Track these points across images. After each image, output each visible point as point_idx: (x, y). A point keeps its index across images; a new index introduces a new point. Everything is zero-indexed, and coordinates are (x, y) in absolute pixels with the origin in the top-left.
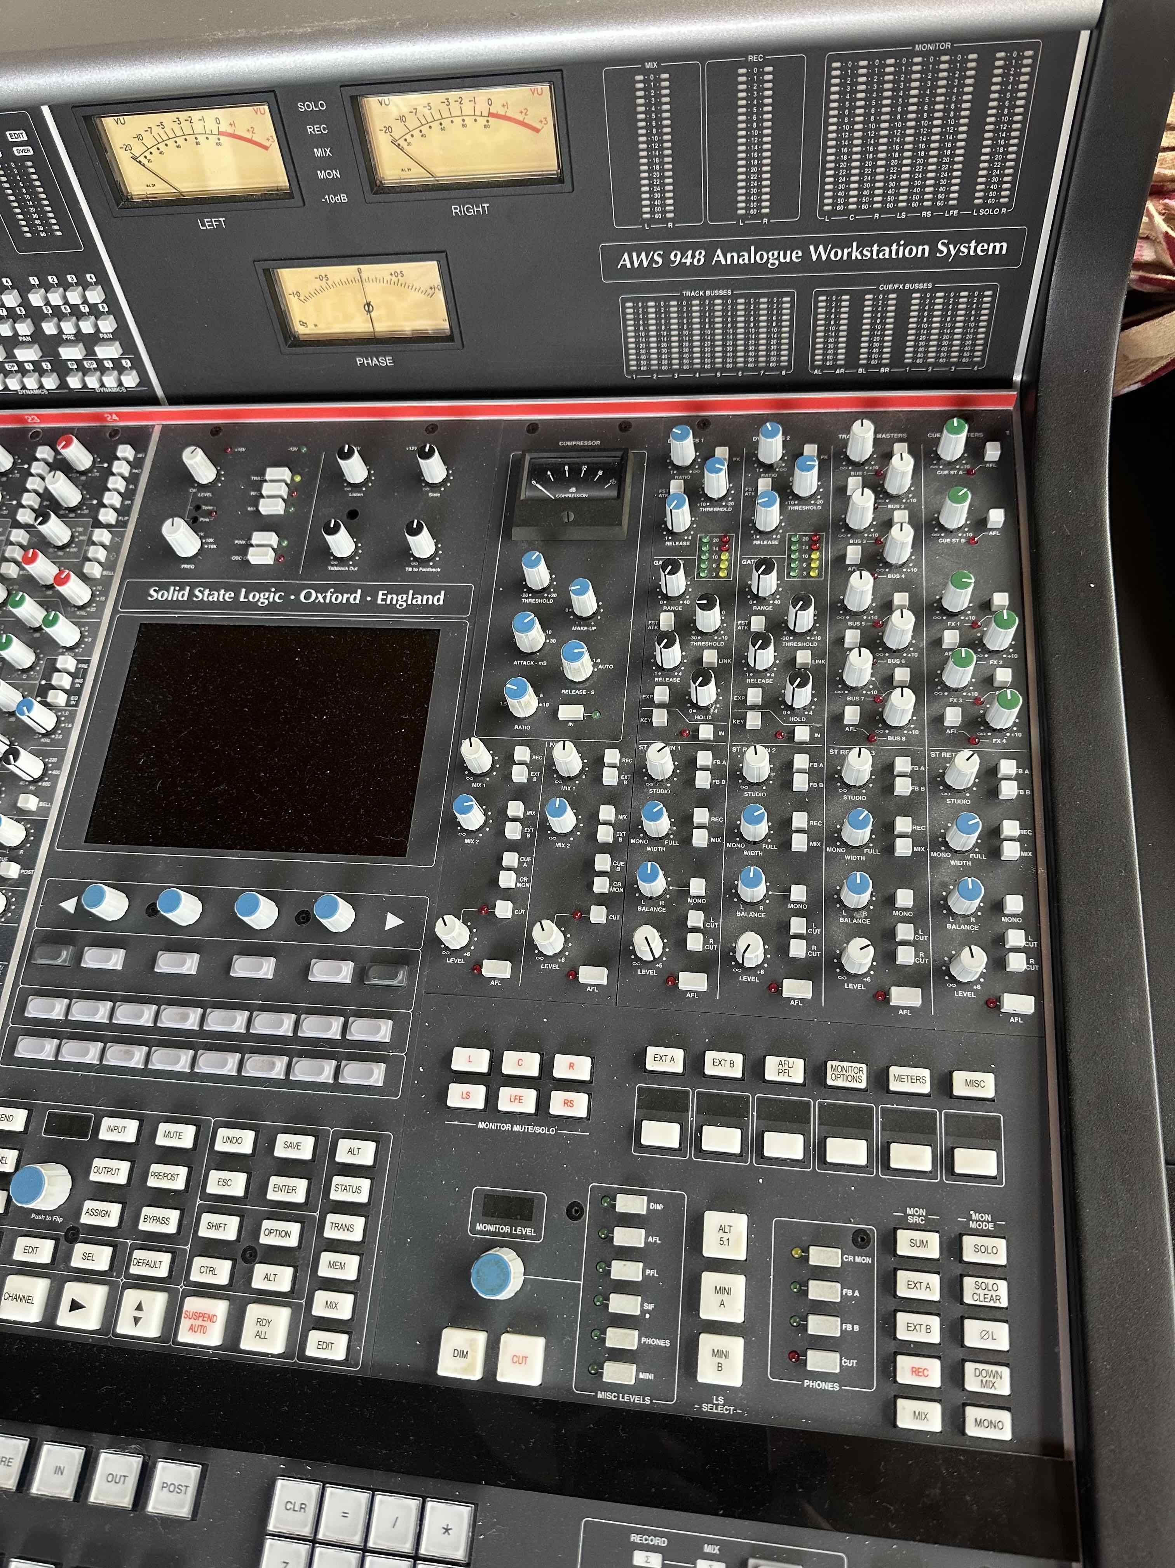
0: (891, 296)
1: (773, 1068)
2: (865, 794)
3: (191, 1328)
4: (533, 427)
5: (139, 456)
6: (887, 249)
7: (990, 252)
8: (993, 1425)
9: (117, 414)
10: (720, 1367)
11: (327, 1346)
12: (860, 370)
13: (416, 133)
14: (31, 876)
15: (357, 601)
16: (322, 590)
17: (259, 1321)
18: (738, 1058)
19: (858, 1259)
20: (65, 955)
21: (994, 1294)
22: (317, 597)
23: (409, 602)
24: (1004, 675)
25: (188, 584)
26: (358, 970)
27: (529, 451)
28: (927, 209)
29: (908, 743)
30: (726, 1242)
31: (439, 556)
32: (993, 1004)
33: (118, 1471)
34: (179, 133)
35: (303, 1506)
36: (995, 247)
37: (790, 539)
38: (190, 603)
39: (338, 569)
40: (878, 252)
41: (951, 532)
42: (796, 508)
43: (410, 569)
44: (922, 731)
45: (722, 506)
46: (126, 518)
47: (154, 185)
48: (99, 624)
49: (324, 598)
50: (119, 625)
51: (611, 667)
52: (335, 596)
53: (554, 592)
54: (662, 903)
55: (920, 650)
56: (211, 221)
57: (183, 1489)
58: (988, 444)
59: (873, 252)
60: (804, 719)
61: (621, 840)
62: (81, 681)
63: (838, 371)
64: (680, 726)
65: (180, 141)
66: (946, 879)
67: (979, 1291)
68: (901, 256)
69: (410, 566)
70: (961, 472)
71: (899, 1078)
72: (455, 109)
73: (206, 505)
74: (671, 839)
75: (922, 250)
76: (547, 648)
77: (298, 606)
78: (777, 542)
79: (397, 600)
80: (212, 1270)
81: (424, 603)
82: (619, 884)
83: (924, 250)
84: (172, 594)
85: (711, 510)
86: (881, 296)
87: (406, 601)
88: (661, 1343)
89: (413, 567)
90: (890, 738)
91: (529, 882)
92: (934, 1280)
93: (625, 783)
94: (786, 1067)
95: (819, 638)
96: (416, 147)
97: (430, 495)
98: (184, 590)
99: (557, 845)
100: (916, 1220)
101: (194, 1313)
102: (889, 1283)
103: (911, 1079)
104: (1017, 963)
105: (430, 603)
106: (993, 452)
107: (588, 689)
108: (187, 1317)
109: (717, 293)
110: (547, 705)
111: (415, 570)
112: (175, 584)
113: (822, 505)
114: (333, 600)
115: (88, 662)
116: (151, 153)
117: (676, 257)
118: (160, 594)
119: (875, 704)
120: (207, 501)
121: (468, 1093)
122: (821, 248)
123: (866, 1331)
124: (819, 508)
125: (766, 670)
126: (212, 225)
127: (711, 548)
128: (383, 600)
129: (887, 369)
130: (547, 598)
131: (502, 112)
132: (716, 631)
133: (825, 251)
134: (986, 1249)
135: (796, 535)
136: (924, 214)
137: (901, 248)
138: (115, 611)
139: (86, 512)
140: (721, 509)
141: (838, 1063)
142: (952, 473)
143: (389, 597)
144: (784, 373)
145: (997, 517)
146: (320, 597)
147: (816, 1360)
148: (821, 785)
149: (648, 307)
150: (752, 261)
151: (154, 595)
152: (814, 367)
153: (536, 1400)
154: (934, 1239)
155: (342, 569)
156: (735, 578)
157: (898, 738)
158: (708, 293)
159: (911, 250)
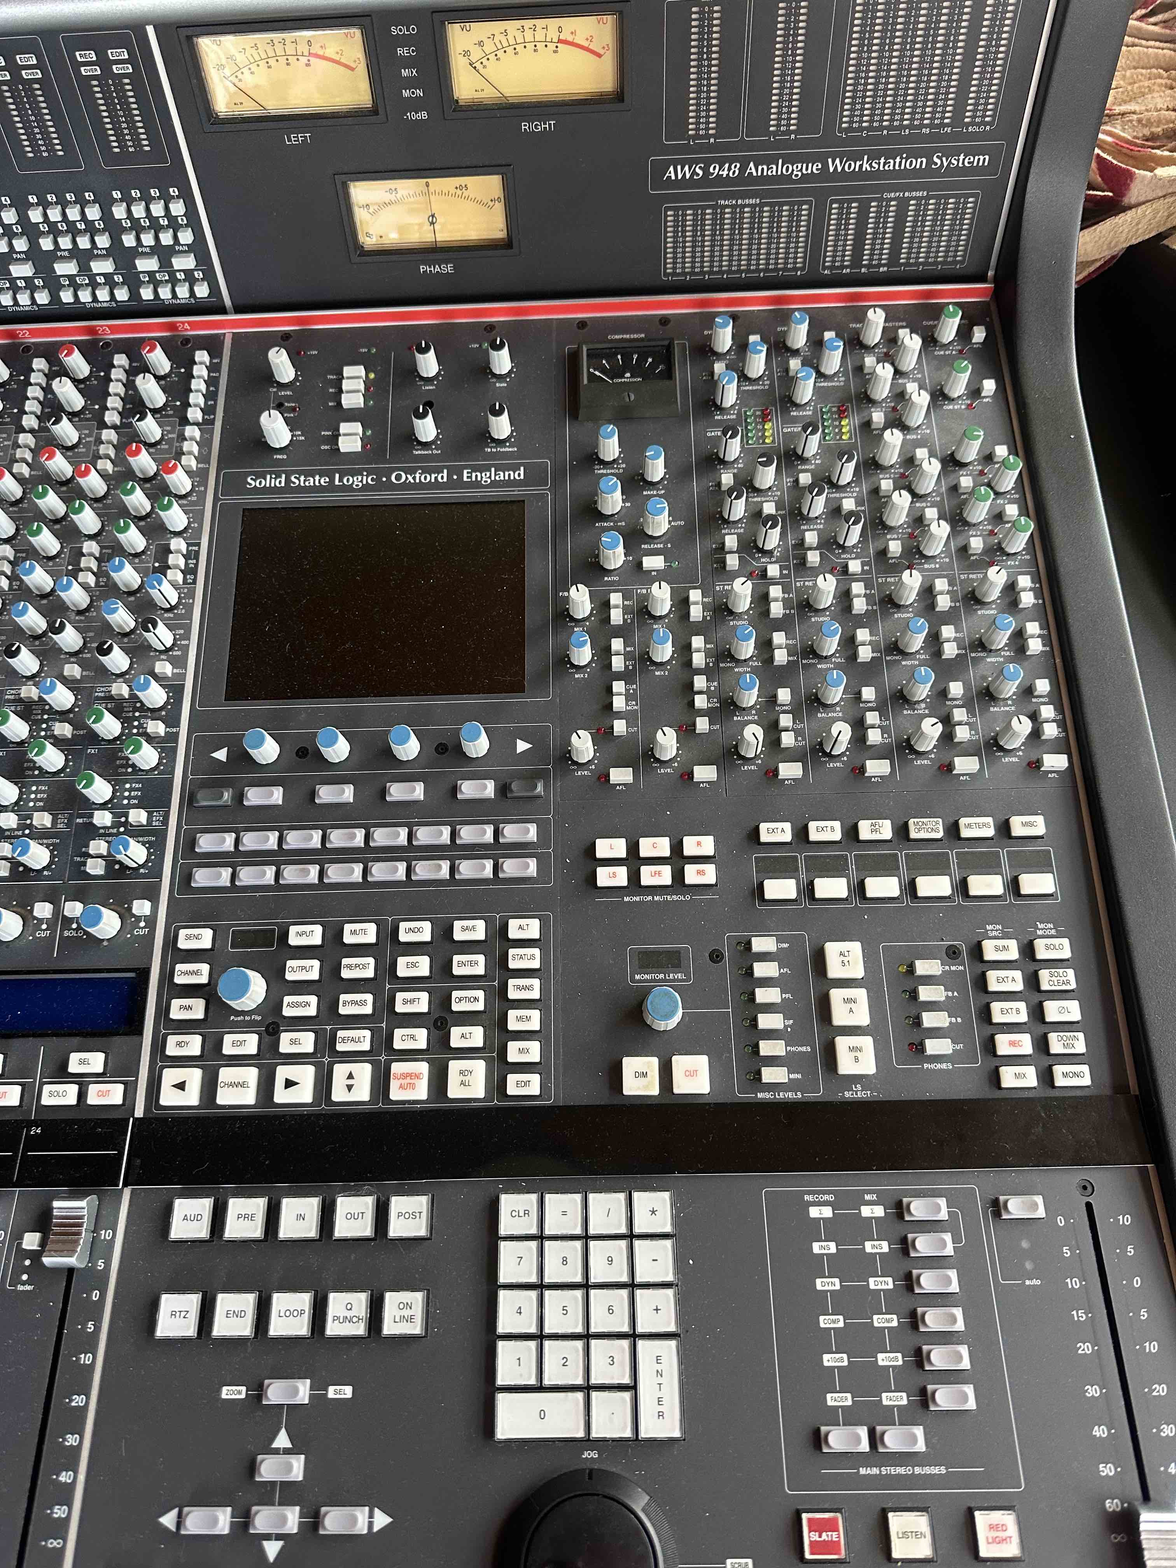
0: (893, 203)
1: (865, 830)
2: (912, 612)
3: (401, 1087)
4: (582, 324)
5: (215, 361)
6: (892, 161)
7: (975, 164)
8: (1076, 1075)
9: (189, 323)
10: (857, 1059)
11: (525, 1084)
12: (863, 270)
13: (492, 57)
14: (177, 733)
15: (445, 480)
16: (411, 471)
17: (462, 1073)
18: (837, 825)
19: (953, 968)
20: (227, 796)
21: (1065, 979)
22: (407, 478)
23: (493, 478)
24: (1012, 510)
25: (284, 472)
26: (498, 787)
27: (586, 343)
28: (926, 126)
29: (941, 568)
30: (847, 964)
31: (514, 437)
32: (1035, 765)
33: (355, 1210)
34: (271, 54)
35: (527, 1213)
36: (979, 159)
37: (821, 410)
38: (288, 488)
39: (423, 452)
40: (885, 164)
41: (953, 400)
42: (822, 384)
43: (489, 450)
44: (951, 559)
45: (759, 385)
46: (212, 417)
47: (241, 103)
48: (203, 511)
49: (414, 478)
50: (222, 513)
51: (683, 523)
52: (423, 476)
53: (622, 463)
54: (754, 712)
55: (941, 494)
56: (297, 137)
57: (418, 1215)
58: (975, 328)
59: (880, 165)
60: (853, 556)
61: (711, 664)
62: (195, 561)
63: (844, 271)
64: (749, 569)
65: (272, 62)
66: (985, 673)
67: (1054, 978)
68: (903, 167)
69: (489, 447)
70: (954, 352)
71: (969, 826)
72: (529, 35)
73: (289, 402)
74: (754, 661)
75: (920, 163)
76: (624, 511)
77: (391, 486)
78: (810, 413)
79: (482, 477)
80: (413, 1037)
81: (507, 478)
82: (715, 700)
83: (922, 162)
84: (268, 482)
85: (751, 388)
86: (884, 203)
87: (490, 477)
88: (804, 1049)
89: (491, 448)
90: (926, 566)
91: (637, 705)
92: (1018, 975)
93: (708, 618)
94: (877, 827)
95: (857, 489)
96: (492, 70)
97: (498, 385)
98: (281, 477)
99: (657, 673)
100: (994, 933)
101: (402, 1074)
102: (981, 983)
103: (978, 826)
104: (1051, 731)
105: (512, 478)
106: (979, 335)
107: (665, 543)
108: (396, 1078)
109: (747, 202)
110: (631, 558)
111: (494, 450)
112: (271, 473)
113: (844, 381)
114: (423, 480)
115: (199, 545)
116: (242, 73)
117: (715, 170)
118: (258, 481)
119: (911, 541)
120: (288, 399)
121: (614, 873)
122: (837, 161)
123: (968, 1021)
124: (842, 384)
125: (817, 518)
126: (298, 140)
127: (755, 419)
128: (468, 477)
129: (885, 269)
130: (617, 468)
131: (570, 39)
132: (770, 488)
133: (841, 163)
134: (1055, 946)
135: (826, 406)
136: (924, 130)
137: (904, 161)
138: (216, 499)
139: (171, 412)
140: (759, 387)
141: (919, 820)
142: (947, 353)
143: (474, 475)
144: (799, 273)
145: (989, 386)
146: (410, 478)
147: (933, 1046)
148: (875, 608)
149: (686, 215)
150: (779, 173)
151: (251, 482)
152: (824, 268)
153: (709, 1104)
154: (1013, 944)
155: (426, 452)
156: (779, 444)
157: (933, 566)
158: (740, 202)
159: (911, 162)
